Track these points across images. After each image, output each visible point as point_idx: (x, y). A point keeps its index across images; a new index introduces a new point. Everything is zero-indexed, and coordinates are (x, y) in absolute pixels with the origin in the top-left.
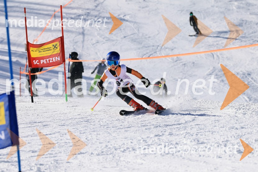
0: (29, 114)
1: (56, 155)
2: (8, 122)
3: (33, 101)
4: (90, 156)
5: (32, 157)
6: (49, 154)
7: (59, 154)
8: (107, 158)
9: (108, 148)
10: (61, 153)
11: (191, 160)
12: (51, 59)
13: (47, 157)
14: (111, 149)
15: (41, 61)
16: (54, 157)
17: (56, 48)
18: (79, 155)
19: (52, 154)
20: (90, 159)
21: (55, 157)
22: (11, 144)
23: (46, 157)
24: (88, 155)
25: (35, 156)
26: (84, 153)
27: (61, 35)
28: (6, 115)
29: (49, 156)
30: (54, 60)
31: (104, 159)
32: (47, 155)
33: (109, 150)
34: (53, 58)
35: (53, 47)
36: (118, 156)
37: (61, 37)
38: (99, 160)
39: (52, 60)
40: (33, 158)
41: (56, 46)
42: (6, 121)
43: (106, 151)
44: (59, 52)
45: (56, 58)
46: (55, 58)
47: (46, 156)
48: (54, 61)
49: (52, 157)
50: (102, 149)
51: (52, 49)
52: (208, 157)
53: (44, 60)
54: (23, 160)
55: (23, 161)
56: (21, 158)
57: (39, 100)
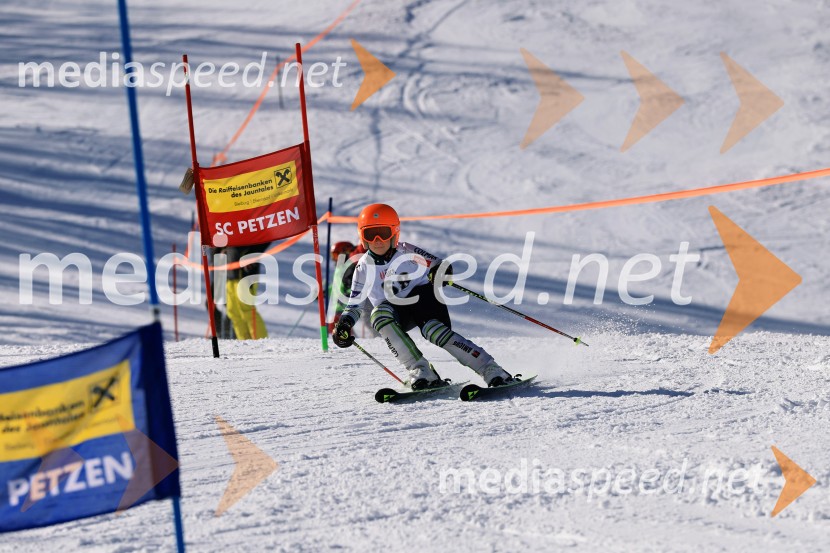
0: (206, 396)
1: (296, 525)
2: (143, 423)
3: (216, 354)
4: (406, 523)
5: (219, 532)
6: (273, 521)
7: (308, 522)
8: (461, 530)
9: (464, 497)
10: (312, 517)
11: (731, 529)
12: (272, 216)
13: (269, 533)
14: (473, 498)
15: (239, 223)
16: (291, 531)
17: (288, 180)
18: (371, 523)
19: (284, 522)
20: (408, 536)
21: (295, 530)
22: (153, 494)
23: (264, 534)
24: (401, 523)
25: (230, 530)
26: (386, 517)
27: (301, 140)
28: (134, 401)
29: (273, 527)
30: (280, 218)
31: (451, 534)
32: (267, 524)
33: (467, 502)
34: (279, 214)
35: (279, 179)
36: (496, 523)
37: (301, 146)
38: (435, 538)
39: (276, 220)
40: (224, 535)
41: (287, 176)
42: (136, 418)
43: (458, 506)
44: (297, 193)
45: (288, 212)
46: (285, 215)
47: (267, 529)
48: (281, 223)
49: (284, 532)
50: (444, 502)
51: (273, 184)
52: (788, 516)
53: (250, 221)
54: (191, 544)
55: (194, 547)
56: (187, 538)
57: (235, 350)
